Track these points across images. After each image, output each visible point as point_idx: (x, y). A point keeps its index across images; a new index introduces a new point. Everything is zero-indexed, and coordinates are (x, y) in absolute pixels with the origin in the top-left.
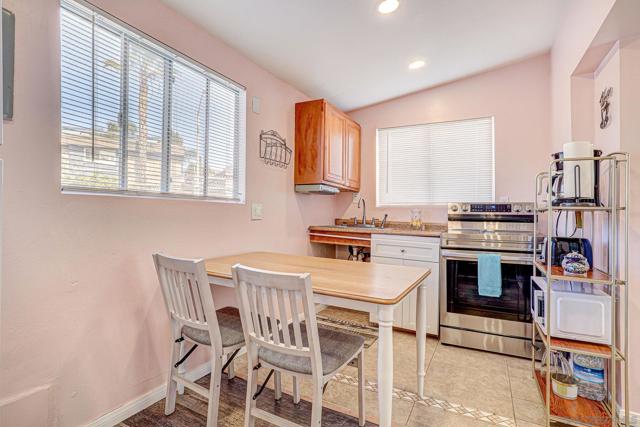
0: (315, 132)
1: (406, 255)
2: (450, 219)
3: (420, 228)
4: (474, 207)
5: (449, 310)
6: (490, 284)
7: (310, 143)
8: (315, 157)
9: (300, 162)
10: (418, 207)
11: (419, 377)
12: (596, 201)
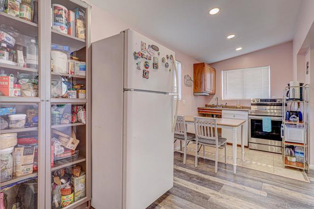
0: (201, 74)
1: (235, 118)
2: (252, 105)
3: (240, 108)
4: (261, 100)
5: (252, 137)
6: (267, 127)
7: (199, 78)
8: (201, 83)
9: (195, 85)
10: (239, 100)
11: (242, 154)
12: (301, 99)
